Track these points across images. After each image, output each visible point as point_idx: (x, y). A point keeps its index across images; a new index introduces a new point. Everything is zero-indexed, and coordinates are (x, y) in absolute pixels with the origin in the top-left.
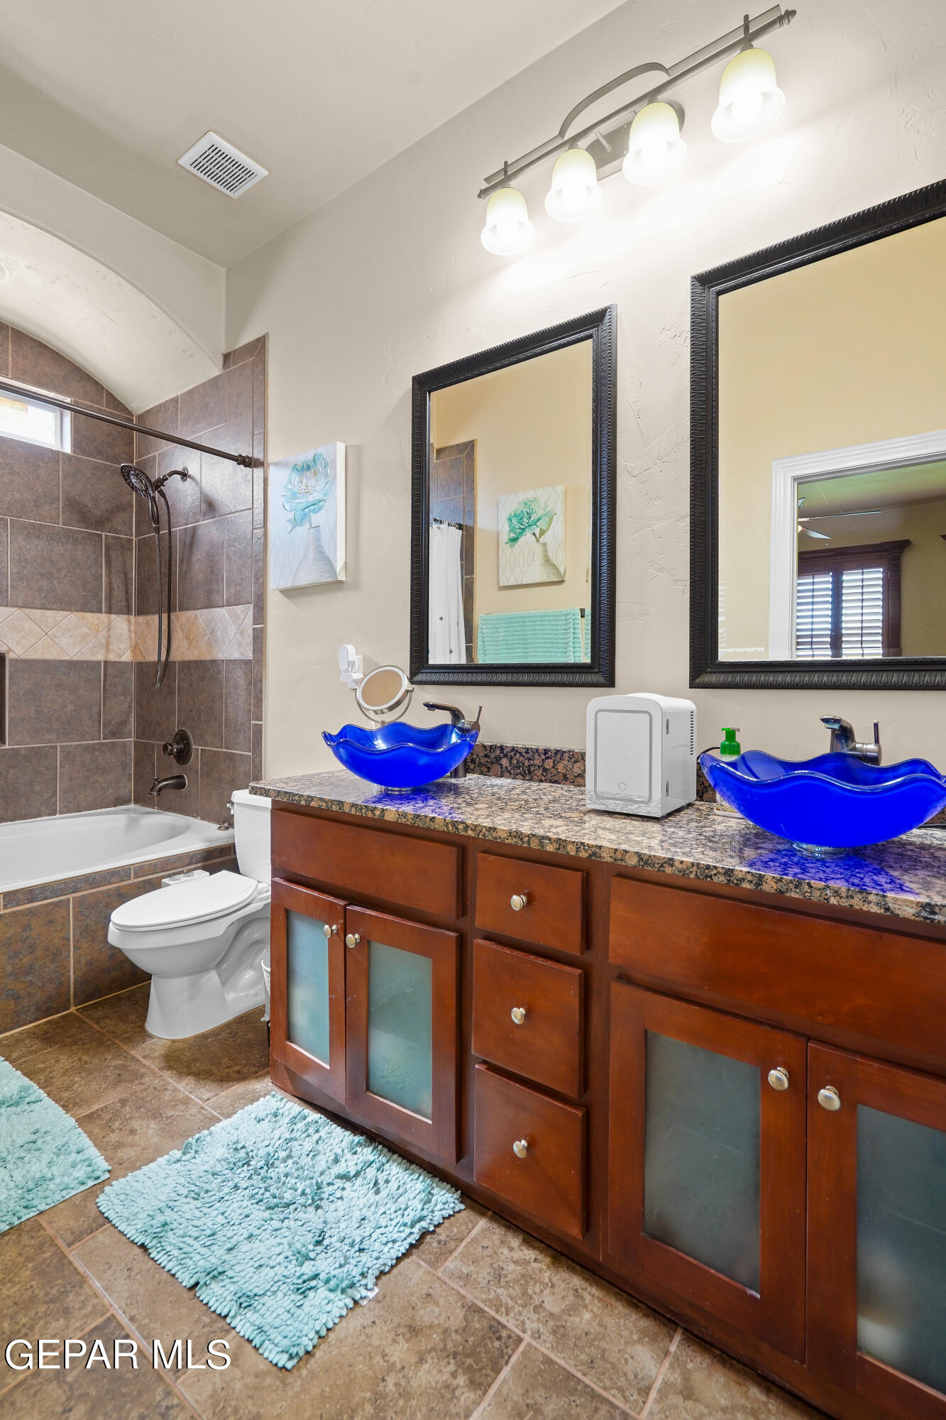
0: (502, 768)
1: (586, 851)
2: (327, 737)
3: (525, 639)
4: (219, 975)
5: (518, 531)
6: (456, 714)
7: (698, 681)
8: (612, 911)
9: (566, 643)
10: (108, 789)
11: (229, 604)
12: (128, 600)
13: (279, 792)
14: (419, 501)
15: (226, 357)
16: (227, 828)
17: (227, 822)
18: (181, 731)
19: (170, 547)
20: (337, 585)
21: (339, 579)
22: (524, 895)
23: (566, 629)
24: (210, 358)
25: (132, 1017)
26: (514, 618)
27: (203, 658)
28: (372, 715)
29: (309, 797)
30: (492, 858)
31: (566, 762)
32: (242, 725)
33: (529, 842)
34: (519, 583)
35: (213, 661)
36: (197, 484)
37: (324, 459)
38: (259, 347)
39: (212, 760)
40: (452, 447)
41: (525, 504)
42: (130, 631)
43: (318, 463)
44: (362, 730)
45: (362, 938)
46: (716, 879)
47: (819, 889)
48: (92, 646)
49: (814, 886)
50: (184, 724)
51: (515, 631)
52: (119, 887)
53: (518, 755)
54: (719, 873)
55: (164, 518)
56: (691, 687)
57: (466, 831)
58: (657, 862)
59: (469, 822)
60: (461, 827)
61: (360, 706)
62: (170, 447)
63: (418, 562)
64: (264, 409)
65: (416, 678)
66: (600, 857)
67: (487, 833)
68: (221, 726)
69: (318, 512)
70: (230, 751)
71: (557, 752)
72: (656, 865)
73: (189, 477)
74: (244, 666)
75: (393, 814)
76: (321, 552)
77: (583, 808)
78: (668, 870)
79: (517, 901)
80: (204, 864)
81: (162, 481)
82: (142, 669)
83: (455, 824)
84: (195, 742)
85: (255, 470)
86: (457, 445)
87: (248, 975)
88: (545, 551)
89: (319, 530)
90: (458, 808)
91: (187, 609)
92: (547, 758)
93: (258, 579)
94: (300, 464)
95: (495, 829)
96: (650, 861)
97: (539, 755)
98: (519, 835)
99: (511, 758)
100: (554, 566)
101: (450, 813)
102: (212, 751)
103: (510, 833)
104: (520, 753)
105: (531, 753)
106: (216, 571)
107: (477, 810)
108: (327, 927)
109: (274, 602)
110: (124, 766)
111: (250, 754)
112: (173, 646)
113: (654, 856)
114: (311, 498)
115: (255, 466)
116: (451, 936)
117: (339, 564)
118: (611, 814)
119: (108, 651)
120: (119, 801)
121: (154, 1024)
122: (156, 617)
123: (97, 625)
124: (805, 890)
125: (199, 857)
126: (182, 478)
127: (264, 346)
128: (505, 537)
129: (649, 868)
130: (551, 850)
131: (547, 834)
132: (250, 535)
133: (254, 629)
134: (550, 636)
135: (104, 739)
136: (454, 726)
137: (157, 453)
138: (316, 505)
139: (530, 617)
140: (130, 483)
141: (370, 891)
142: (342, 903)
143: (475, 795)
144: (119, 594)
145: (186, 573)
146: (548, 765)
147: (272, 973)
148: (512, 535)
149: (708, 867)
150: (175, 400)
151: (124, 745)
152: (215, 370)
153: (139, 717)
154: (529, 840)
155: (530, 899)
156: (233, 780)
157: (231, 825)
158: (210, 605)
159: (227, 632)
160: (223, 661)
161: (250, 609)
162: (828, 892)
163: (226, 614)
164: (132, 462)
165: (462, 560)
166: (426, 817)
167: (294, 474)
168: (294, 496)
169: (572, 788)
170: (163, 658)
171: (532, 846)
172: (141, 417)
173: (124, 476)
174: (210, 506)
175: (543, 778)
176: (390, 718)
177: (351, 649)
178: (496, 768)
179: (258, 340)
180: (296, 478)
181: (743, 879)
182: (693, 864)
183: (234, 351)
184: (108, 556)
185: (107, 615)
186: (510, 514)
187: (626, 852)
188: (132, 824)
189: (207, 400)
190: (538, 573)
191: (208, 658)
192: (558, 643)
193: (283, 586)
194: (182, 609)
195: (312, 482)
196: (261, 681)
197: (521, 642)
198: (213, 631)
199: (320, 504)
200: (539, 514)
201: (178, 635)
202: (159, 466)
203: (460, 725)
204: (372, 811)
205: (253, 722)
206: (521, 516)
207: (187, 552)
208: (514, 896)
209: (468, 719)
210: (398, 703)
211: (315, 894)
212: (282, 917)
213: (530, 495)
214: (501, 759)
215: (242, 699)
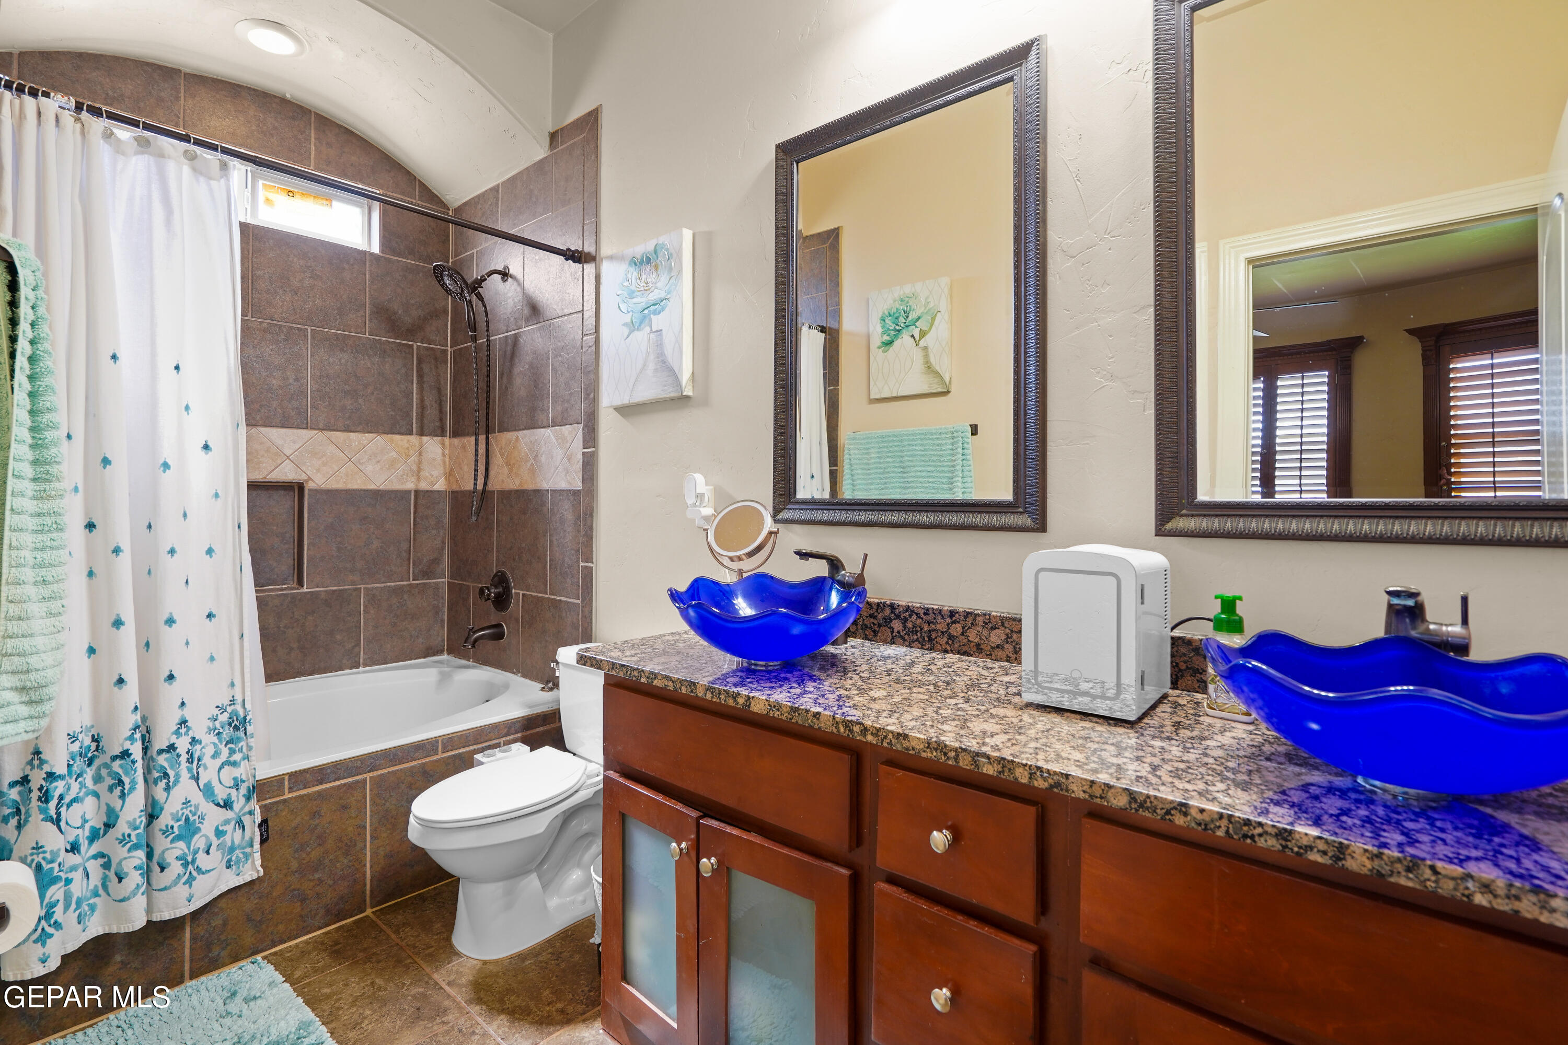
0: (892, 632)
1: (1045, 779)
2: (675, 596)
3: (902, 462)
4: (540, 878)
5: (893, 332)
6: (835, 564)
7: (1169, 526)
8: (1084, 867)
9: (953, 466)
10: (418, 637)
11: (555, 424)
12: (442, 420)
13: (613, 664)
14: (784, 297)
15: (553, 136)
16: (551, 689)
17: (552, 683)
18: (500, 571)
19: (489, 359)
20: (683, 400)
21: (685, 393)
22: (947, 829)
23: (952, 450)
24: (534, 137)
25: (437, 926)
26: (889, 436)
27: (525, 487)
28: (726, 562)
29: (651, 673)
30: (900, 773)
31: (980, 629)
32: (569, 567)
33: (956, 759)
34: (894, 395)
35: (537, 492)
36: (519, 284)
37: (667, 250)
38: (592, 120)
39: (535, 606)
40: (813, 236)
41: (902, 300)
42: (444, 455)
43: (660, 254)
44: (716, 584)
45: (719, 862)
46: (1261, 842)
47: (1453, 879)
48: (401, 473)
49: (1443, 872)
50: (504, 563)
51: (890, 452)
52: (424, 764)
53: (914, 617)
54: (1266, 833)
55: (482, 325)
56: (1157, 535)
57: (865, 736)
58: (1160, 806)
59: (868, 723)
60: (857, 729)
61: (711, 549)
62: (490, 243)
63: (783, 372)
64: (596, 194)
65: (780, 516)
66: (1067, 790)
67: (894, 741)
68: (545, 567)
69: (660, 312)
70: (555, 597)
71: (967, 614)
72: (1158, 811)
73: (511, 276)
74: (571, 498)
75: (762, 706)
76: (664, 362)
77: (1016, 699)
78: (1179, 820)
79: (939, 839)
80: (525, 734)
81: (480, 282)
82: (457, 498)
83: (848, 724)
84: (515, 585)
85: (585, 266)
86: (819, 234)
87: (575, 876)
88: (926, 356)
89: (661, 335)
90: (849, 698)
91: (507, 430)
92: (953, 622)
93: (588, 395)
94: (639, 256)
95: (906, 736)
96: (1148, 804)
97: (943, 618)
98: (941, 747)
99: (906, 620)
100: (937, 374)
101: (840, 707)
102: (534, 596)
103: (929, 744)
104: (917, 614)
105: (932, 616)
106: (541, 385)
107: (874, 700)
108: (674, 844)
109: (607, 422)
110: (437, 610)
111: (579, 602)
112: (492, 473)
113: (1156, 797)
114: (653, 296)
115: (586, 262)
116: (842, 875)
117: (686, 375)
118: (1059, 711)
119: (419, 479)
120: (430, 652)
121: (462, 939)
122: (473, 439)
123: (408, 448)
124: (1426, 876)
125: (518, 725)
126: (502, 278)
127: (596, 120)
128: (876, 341)
129: (1147, 814)
130: (991, 772)
131: (984, 749)
132: (579, 343)
133: (584, 453)
134: (932, 458)
135: (414, 580)
136: (832, 578)
137: (475, 251)
138: (658, 305)
139: (907, 435)
140: (443, 286)
141: (728, 800)
142: (694, 814)
143: (866, 675)
144: (432, 413)
145: (506, 388)
146: (956, 629)
147: (603, 885)
148: (886, 338)
149: (1247, 822)
150: (495, 189)
151: (437, 587)
152: (540, 152)
153: (454, 554)
154: (958, 756)
155: (957, 836)
156: (559, 632)
157: (556, 685)
158: (533, 425)
159: (552, 457)
160: (548, 490)
161: (579, 429)
162: (1470, 884)
163: (552, 436)
164: (448, 262)
165: (824, 369)
166: (807, 711)
167: (632, 269)
168: (631, 295)
169: (990, 663)
170: (480, 487)
171: (961, 764)
172: (458, 210)
173: (437, 277)
174: (534, 310)
175: (948, 648)
176: (750, 566)
177: (699, 478)
178: (885, 632)
179: (590, 114)
180: (633, 273)
181: (1310, 848)
182: (1221, 816)
183: (562, 129)
184: (420, 370)
185: (418, 437)
186: (884, 313)
187: (1109, 786)
188: (444, 678)
189: (532, 187)
190: (917, 383)
191: (530, 486)
192: (943, 466)
193: (618, 402)
194: (503, 429)
195: (652, 278)
196: (591, 515)
197: (897, 465)
198: (536, 456)
199: (662, 304)
200: (919, 313)
201: (497, 460)
202: (477, 265)
203: (839, 578)
204: (734, 698)
205: (582, 564)
206: (897, 315)
207: (508, 364)
208: (935, 833)
209: (851, 569)
210: (759, 548)
211: (659, 798)
212: (616, 823)
213: (907, 289)
214: (891, 620)
215: (569, 537)
